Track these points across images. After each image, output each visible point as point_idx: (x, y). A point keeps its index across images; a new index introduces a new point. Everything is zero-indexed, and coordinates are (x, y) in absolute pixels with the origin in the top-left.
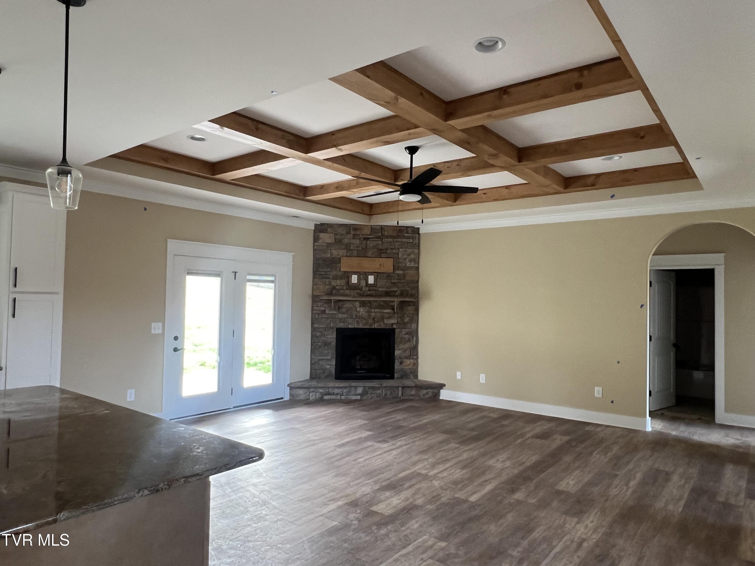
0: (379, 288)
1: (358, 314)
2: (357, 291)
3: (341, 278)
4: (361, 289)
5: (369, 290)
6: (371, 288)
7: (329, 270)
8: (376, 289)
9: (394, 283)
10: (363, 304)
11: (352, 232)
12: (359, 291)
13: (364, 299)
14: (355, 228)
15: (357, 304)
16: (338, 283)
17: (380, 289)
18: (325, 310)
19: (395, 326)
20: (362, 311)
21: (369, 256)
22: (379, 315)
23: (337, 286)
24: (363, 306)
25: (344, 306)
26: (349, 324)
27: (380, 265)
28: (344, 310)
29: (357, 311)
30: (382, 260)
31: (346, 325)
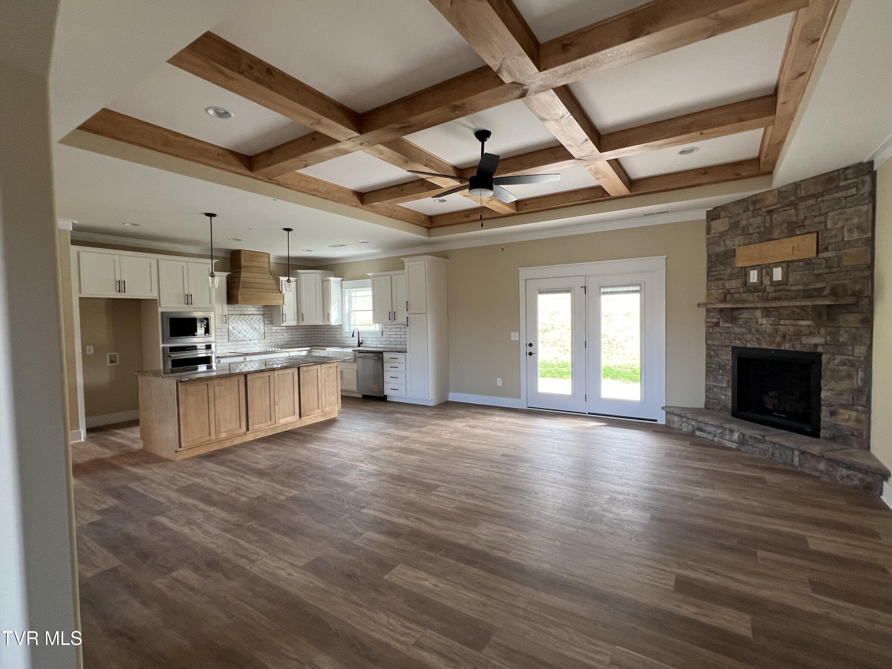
0: (791, 286)
1: (760, 327)
2: (757, 294)
3: (737, 278)
4: (764, 291)
5: (776, 291)
6: (778, 288)
7: (723, 268)
8: (786, 287)
9: (818, 275)
10: (767, 312)
11: (751, 208)
12: (761, 294)
13: (768, 305)
14: (755, 200)
15: (758, 313)
16: (734, 284)
17: (793, 288)
18: (718, 323)
19: (820, 349)
20: (765, 323)
21: (777, 237)
22: (792, 329)
23: (732, 289)
24: (767, 316)
25: (741, 316)
26: (747, 341)
27: (793, 247)
28: (741, 322)
29: (759, 324)
30: (796, 240)
31: (743, 344)
